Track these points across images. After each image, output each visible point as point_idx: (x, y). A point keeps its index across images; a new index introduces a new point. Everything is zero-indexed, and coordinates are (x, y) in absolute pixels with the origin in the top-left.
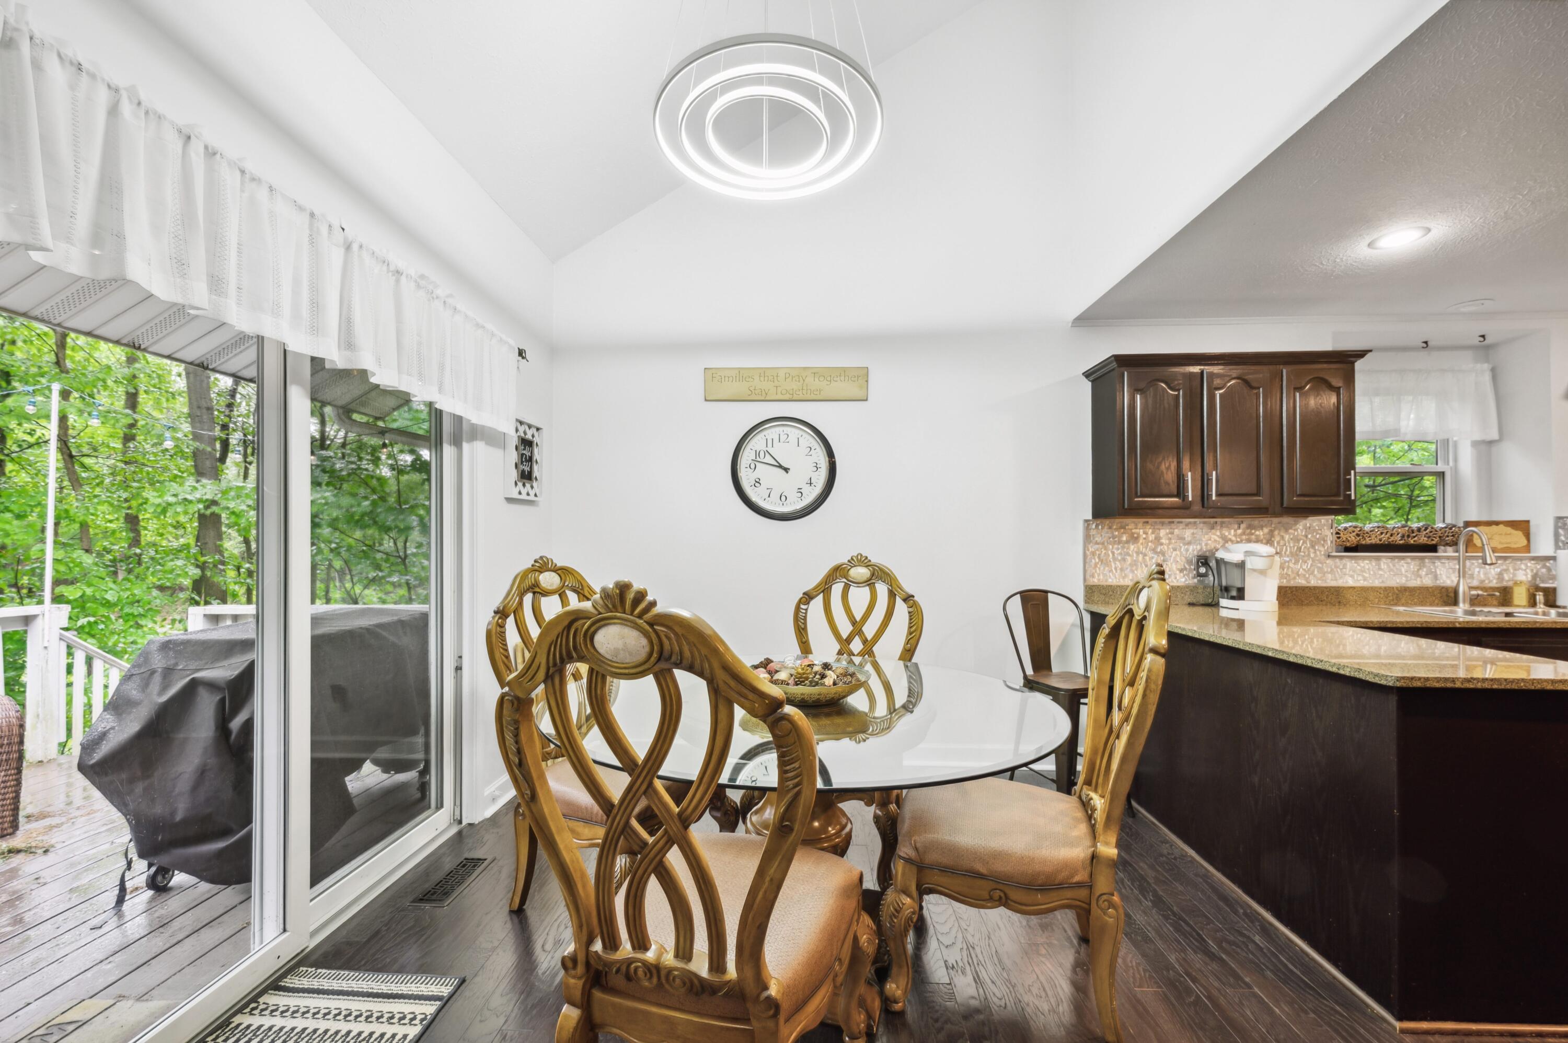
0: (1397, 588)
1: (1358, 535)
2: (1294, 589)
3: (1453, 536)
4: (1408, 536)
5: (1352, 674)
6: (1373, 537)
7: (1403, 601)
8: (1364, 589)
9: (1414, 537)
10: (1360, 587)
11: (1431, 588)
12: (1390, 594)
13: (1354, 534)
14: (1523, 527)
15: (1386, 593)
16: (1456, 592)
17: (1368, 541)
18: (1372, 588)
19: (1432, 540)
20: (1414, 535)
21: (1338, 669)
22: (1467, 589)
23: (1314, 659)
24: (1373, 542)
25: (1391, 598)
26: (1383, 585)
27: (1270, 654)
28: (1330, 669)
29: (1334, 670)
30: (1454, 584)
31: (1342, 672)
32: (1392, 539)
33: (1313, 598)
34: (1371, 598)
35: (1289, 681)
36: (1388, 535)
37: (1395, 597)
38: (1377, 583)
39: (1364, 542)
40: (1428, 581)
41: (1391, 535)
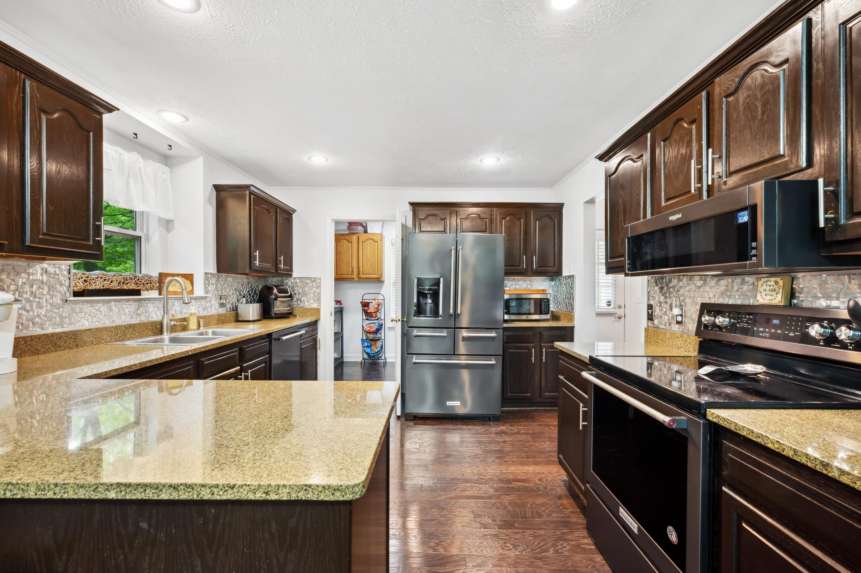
0: (124, 326)
1: (85, 281)
2: (29, 339)
3: (150, 283)
4: (123, 283)
5: (294, 497)
6: (98, 283)
7: (128, 336)
8: (98, 330)
9: (127, 284)
10: (96, 329)
11: (146, 323)
12: (119, 332)
13: (82, 280)
14: (189, 277)
15: (116, 331)
16: (161, 324)
17: (93, 287)
18: (105, 328)
19: (139, 286)
20: (128, 282)
21: (267, 493)
22: (169, 321)
23: (217, 486)
24: (98, 287)
25: (120, 335)
26: (114, 325)
27: (112, 495)
28: (251, 497)
29: (259, 496)
30: (160, 318)
31: (273, 497)
32: (112, 284)
33: (50, 346)
34: (105, 337)
35: (144, 525)
36: (109, 282)
37: (123, 333)
38: (108, 323)
39: (90, 288)
40: (143, 319)
41: (112, 282)
